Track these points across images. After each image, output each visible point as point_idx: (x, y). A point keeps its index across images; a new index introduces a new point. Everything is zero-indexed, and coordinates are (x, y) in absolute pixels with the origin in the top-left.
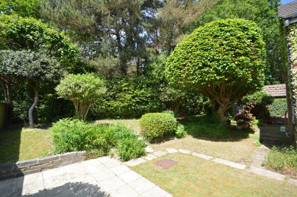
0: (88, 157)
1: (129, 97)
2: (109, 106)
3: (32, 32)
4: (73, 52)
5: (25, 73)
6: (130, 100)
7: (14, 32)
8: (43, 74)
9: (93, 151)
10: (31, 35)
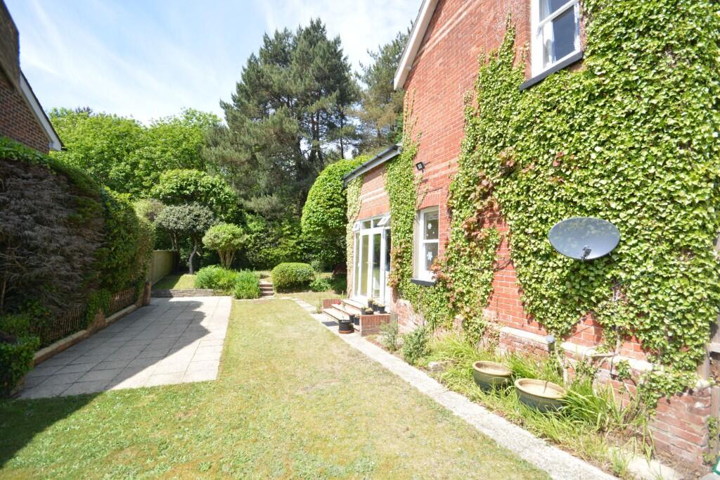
0: (214, 294)
1: (292, 243)
2: (269, 254)
3: (188, 187)
4: (225, 198)
5: (182, 227)
6: (294, 247)
7: (174, 191)
8: (194, 227)
9: (219, 291)
10: (188, 190)
